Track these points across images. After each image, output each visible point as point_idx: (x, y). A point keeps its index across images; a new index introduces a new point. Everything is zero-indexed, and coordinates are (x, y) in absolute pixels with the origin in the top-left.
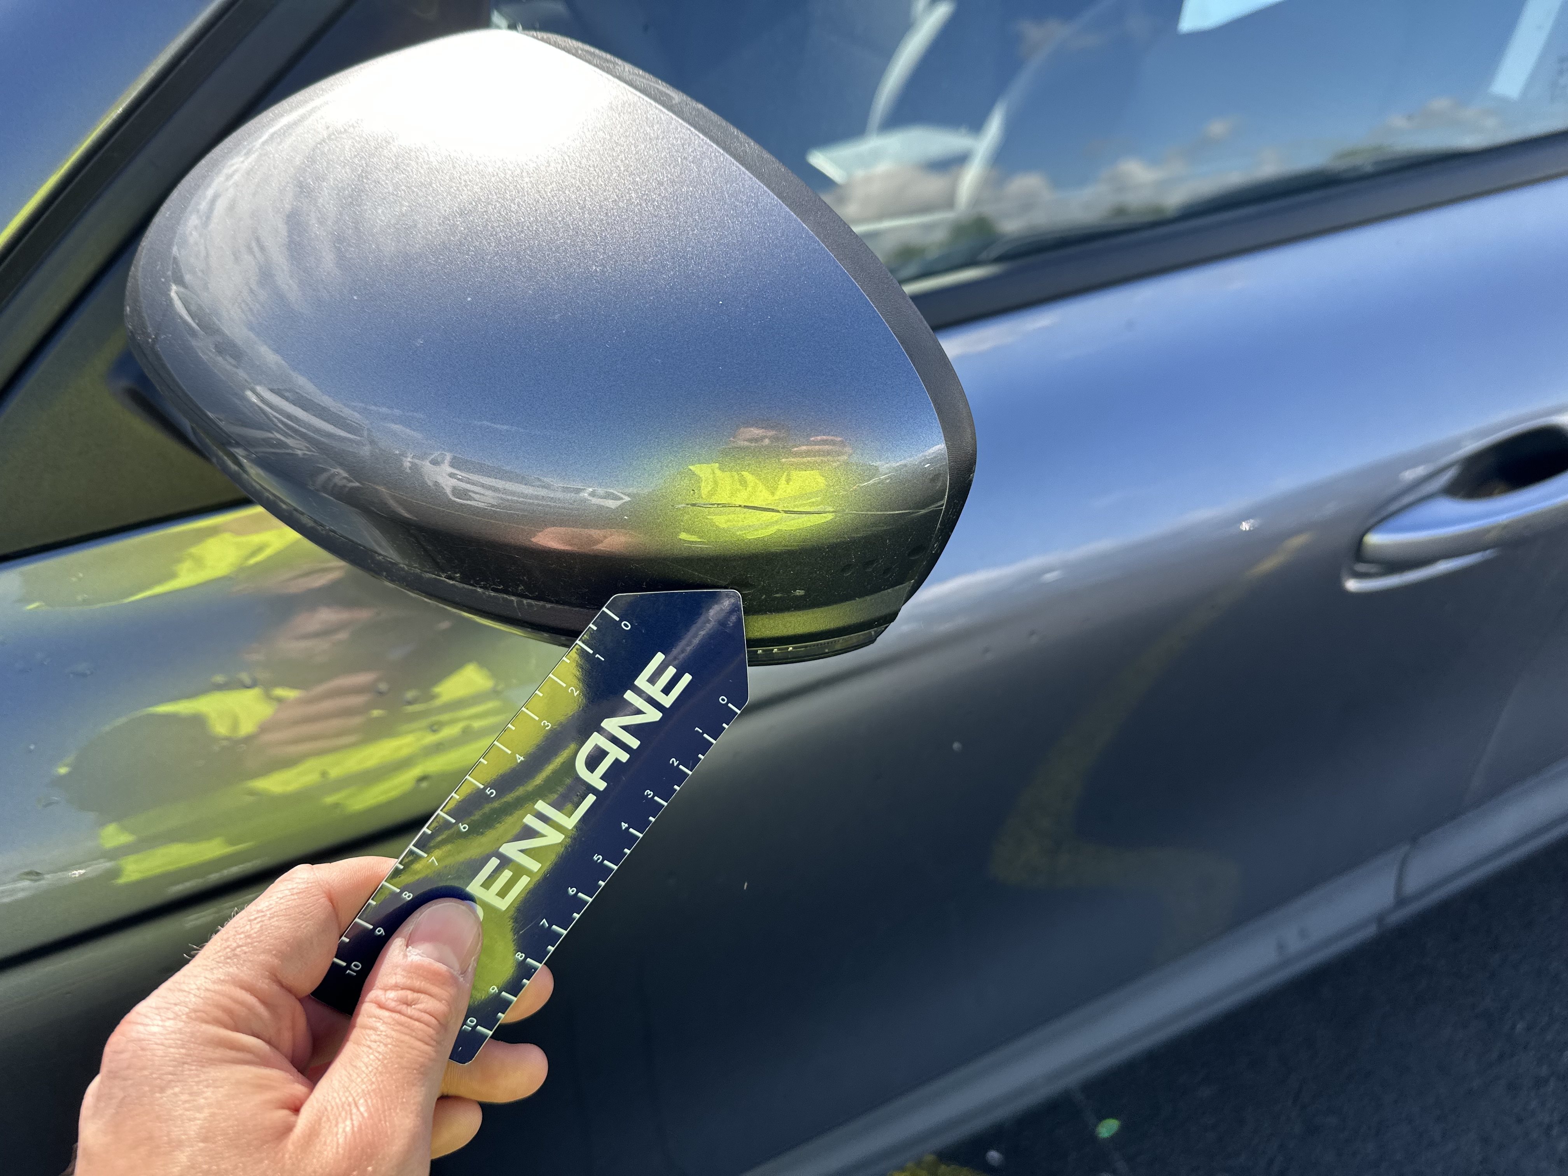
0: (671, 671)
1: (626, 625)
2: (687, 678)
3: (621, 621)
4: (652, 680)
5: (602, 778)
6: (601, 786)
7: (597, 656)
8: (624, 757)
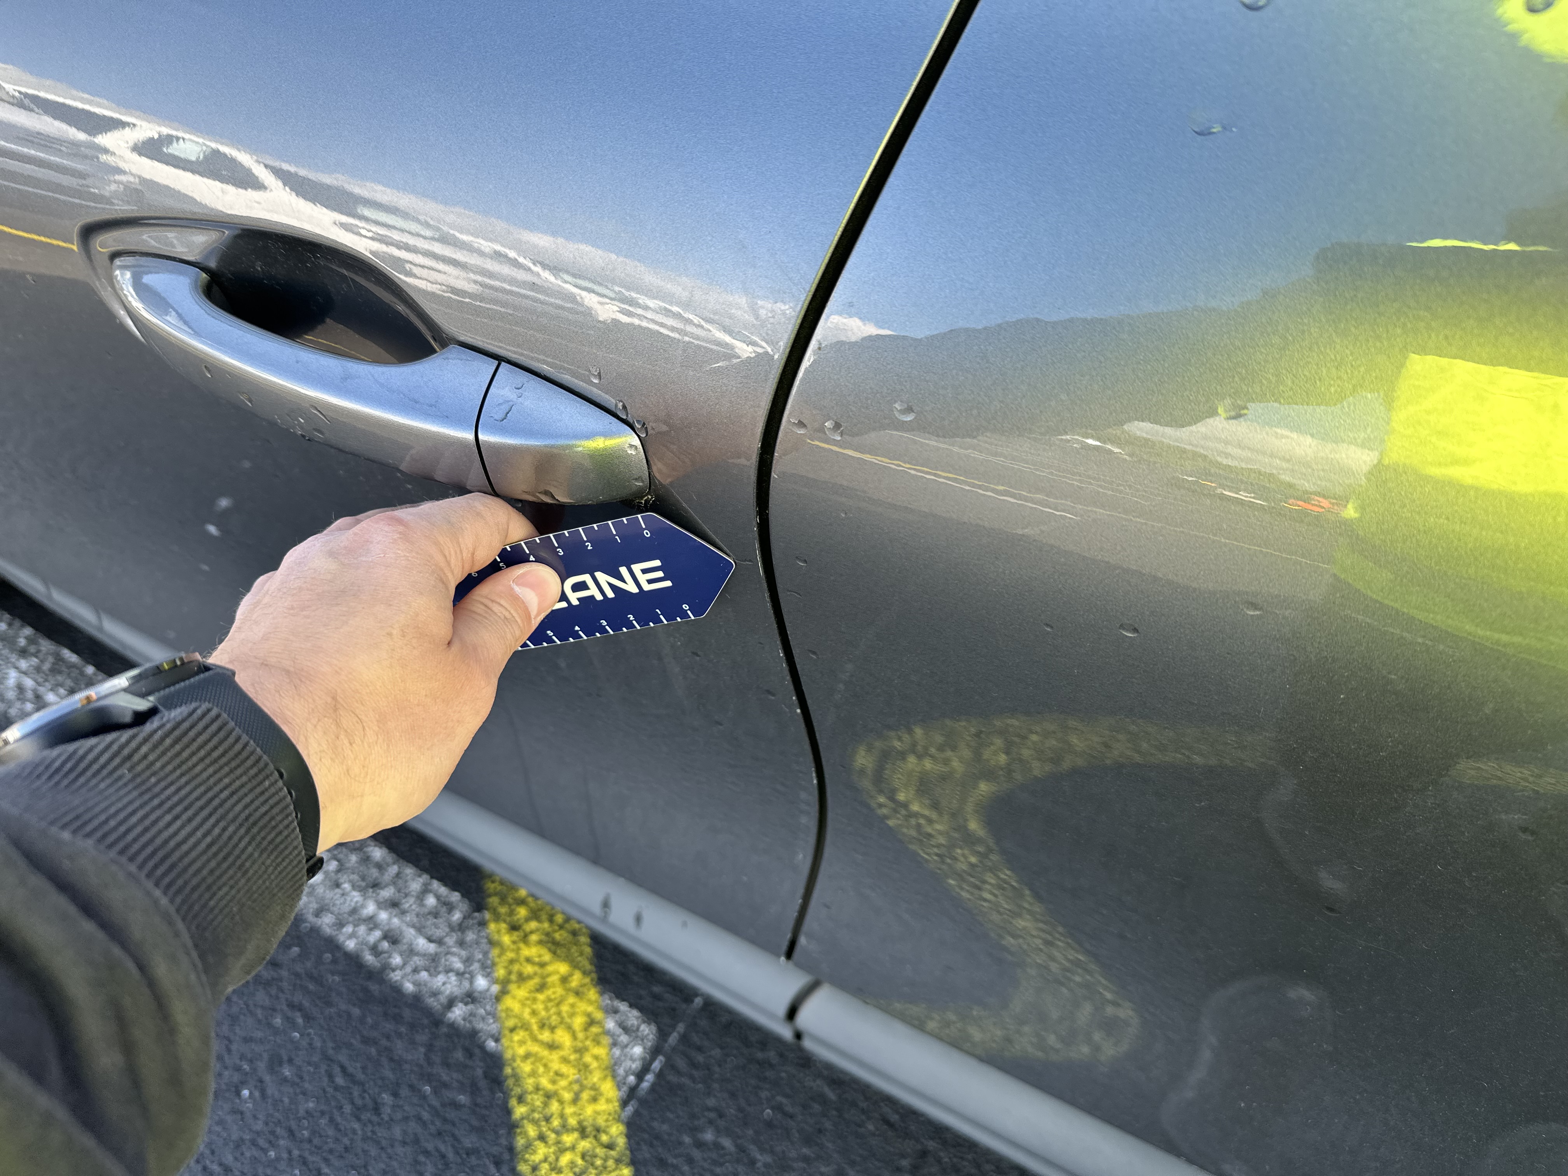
0: (660, 574)
1: (647, 534)
2: (668, 584)
3: (645, 529)
4: (644, 571)
5: (579, 599)
6: (575, 602)
7: (617, 537)
8: (599, 597)
